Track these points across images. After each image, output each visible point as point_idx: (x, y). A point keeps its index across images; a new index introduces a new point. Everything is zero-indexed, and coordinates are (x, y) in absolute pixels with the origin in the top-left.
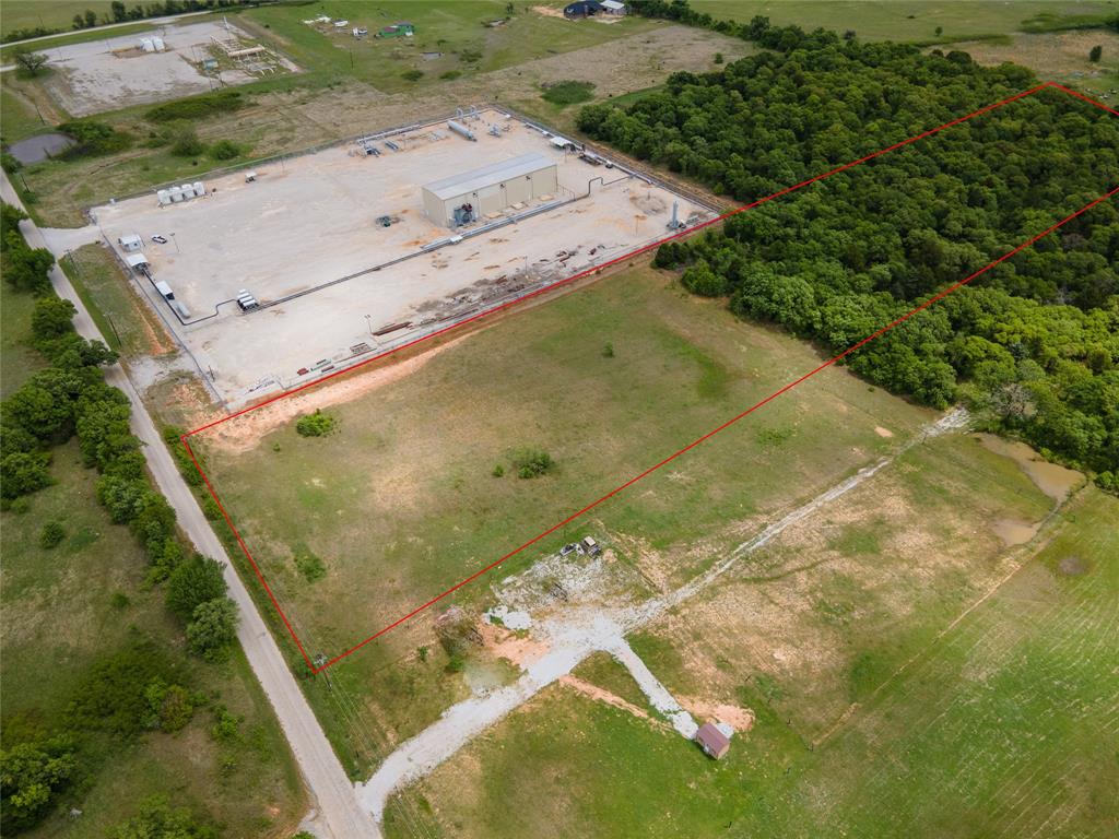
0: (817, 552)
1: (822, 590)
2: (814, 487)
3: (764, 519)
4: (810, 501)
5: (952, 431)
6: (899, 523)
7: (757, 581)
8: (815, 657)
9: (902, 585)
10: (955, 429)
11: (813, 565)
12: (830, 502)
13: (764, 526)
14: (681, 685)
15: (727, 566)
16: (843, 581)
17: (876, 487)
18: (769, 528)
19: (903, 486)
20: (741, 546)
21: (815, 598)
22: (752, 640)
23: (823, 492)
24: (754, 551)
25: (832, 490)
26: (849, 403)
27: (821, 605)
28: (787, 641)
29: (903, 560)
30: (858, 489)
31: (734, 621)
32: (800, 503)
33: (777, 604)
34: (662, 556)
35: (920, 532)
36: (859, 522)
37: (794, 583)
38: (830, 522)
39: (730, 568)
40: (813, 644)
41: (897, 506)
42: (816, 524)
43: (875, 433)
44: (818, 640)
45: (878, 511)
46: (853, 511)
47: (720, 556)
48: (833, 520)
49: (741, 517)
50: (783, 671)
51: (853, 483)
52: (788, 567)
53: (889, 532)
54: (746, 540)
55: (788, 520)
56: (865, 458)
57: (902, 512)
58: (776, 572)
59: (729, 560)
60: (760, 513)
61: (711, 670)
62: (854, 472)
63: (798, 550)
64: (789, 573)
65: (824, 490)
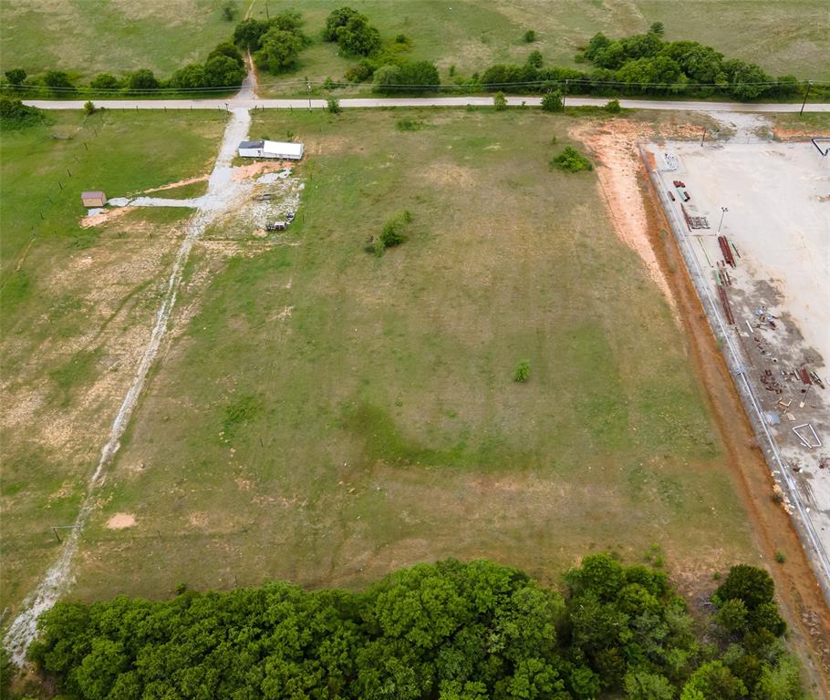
0: (109, 338)
1: (85, 314)
2: (155, 392)
3: (176, 332)
4: (147, 376)
5: (27, 600)
6: (45, 417)
7: (140, 288)
8: (62, 275)
9: (15, 363)
10: (24, 610)
11: (103, 327)
12: (127, 390)
13: (170, 327)
14: (139, 214)
15: (171, 282)
16: (70, 332)
17: (91, 440)
18: (164, 328)
19: (59, 464)
20: (173, 300)
21: (86, 306)
22: (113, 257)
23: (141, 394)
24: (160, 304)
25: (135, 402)
26: (196, 537)
27: (79, 304)
28: (89, 271)
29: (26, 383)
30: (107, 424)
31: (135, 257)
32: (156, 368)
33: (113, 284)
34: (225, 257)
35: (18, 423)
36: (87, 390)
37: (110, 304)
38: (116, 370)
39: (168, 282)
40: (68, 280)
41: (56, 434)
42: (126, 360)
43: (132, 510)
44: (66, 283)
45: (74, 414)
46: (99, 396)
47: (183, 283)
48: (113, 375)
49: (195, 320)
50: (79, 255)
51: (118, 424)
52: (124, 312)
53: (50, 402)
54: (175, 306)
55: (154, 345)
56: (123, 465)
57: (47, 432)
58: (131, 303)
59: (174, 285)
60: (184, 335)
61: (127, 229)
62: (125, 439)
63: (125, 329)
64: (119, 309)
65: (142, 397)
